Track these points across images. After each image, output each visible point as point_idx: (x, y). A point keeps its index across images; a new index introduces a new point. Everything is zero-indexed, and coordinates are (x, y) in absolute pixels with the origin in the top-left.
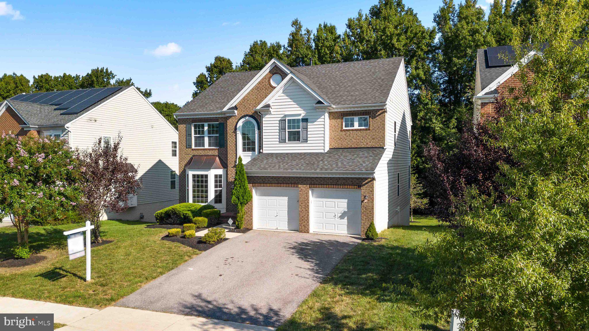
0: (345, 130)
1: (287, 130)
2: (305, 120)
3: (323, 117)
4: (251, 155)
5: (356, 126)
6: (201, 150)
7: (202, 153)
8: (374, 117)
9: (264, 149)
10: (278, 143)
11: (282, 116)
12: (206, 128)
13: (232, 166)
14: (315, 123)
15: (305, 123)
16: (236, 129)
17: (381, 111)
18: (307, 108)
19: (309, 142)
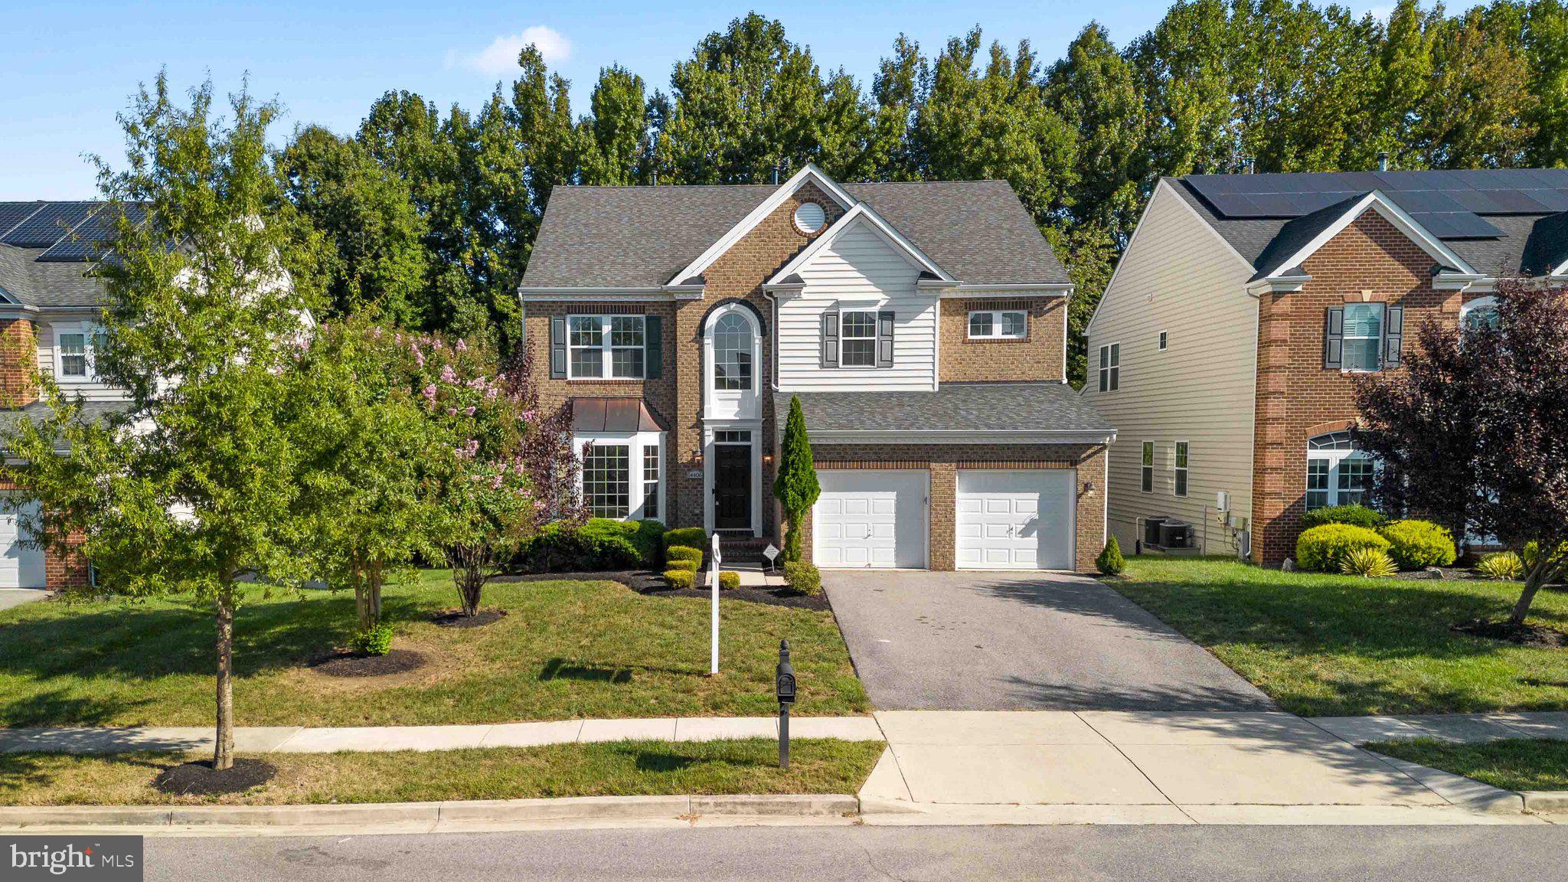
0: (972, 342)
1: (841, 338)
2: (888, 315)
3: (931, 309)
4: (739, 396)
5: (997, 331)
6: (594, 383)
7: (598, 391)
8: (1040, 314)
9: (780, 381)
10: (817, 368)
11: (829, 304)
12: (607, 329)
13: (690, 424)
14: (912, 323)
15: (887, 324)
16: (701, 332)
17: (1054, 302)
18: (891, 288)
19: (895, 367)
